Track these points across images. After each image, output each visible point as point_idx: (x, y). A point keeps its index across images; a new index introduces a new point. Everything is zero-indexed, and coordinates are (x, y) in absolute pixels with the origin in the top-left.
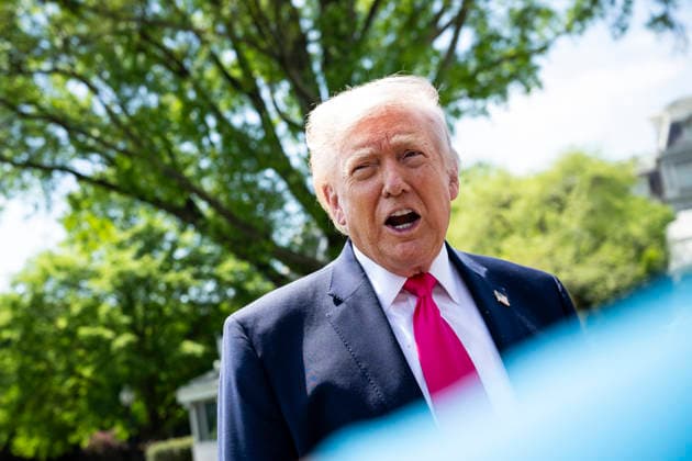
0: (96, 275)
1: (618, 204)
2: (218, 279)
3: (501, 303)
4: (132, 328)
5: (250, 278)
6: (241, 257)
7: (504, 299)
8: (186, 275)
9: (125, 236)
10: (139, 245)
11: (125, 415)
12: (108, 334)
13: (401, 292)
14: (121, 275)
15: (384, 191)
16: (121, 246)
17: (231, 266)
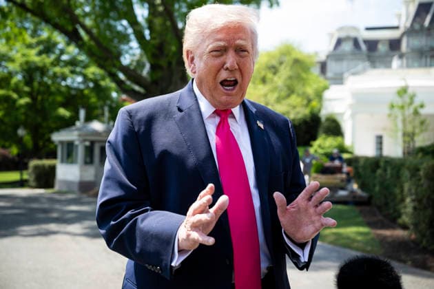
0: (12, 60)
1: (304, 75)
2: (85, 76)
3: (260, 127)
4: (30, 94)
5: (103, 79)
6: (101, 66)
7: (262, 126)
8: (66, 70)
9: (34, 41)
10: (41, 47)
11: (19, 141)
12: (15, 96)
13: (213, 113)
14: (27, 63)
15: (225, 67)
16: (30, 46)
17: (93, 70)
